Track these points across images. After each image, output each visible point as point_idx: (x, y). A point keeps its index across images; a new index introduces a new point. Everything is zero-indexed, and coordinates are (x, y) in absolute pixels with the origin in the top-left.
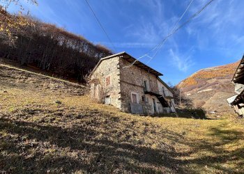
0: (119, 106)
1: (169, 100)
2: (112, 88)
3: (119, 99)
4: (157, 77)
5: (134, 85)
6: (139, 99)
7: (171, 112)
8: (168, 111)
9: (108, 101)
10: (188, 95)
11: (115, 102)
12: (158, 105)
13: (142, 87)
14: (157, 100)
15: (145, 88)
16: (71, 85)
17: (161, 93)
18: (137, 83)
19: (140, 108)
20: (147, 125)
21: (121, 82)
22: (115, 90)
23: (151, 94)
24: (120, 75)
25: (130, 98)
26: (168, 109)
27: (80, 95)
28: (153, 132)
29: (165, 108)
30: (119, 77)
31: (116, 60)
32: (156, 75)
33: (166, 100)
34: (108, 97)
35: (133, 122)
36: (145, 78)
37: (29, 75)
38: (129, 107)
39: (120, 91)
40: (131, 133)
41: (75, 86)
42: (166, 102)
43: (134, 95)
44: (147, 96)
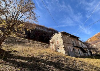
0: (64, 53)
1: (86, 50)
2: (60, 45)
3: (64, 50)
4: (78, 39)
5: (69, 44)
6: (72, 50)
7: (89, 56)
8: (87, 55)
9: (59, 51)
10: (95, 46)
11: (62, 51)
12: (81, 52)
13: (72, 44)
14: (80, 50)
15: (73, 45)
16: (43, 44)
17: (81, 46)
18: (70, 43)
19: (73, 53)
20: (81, 62)
21: (64, 43)
22: (61, 46)
23: (77, 47)
24: (63, 40)
25: (68, 49)
26: (86, 54)
27: (47, 48)
28: (85, 65)
29: (85, 54)
30: (62, 41)
31: (60, 34)
32: (77, 38)
33: (84, 49)
34: (58, 49)
35: (74, 61)
36: (73, 40)
37: (30, 41)
38: (68, 53)
39: (64, 46)
40: (76, 65)
41: (44, 44)
42: (85, 50)
43: (70, 48)
44: (75, 48)
